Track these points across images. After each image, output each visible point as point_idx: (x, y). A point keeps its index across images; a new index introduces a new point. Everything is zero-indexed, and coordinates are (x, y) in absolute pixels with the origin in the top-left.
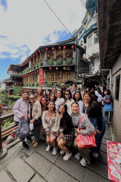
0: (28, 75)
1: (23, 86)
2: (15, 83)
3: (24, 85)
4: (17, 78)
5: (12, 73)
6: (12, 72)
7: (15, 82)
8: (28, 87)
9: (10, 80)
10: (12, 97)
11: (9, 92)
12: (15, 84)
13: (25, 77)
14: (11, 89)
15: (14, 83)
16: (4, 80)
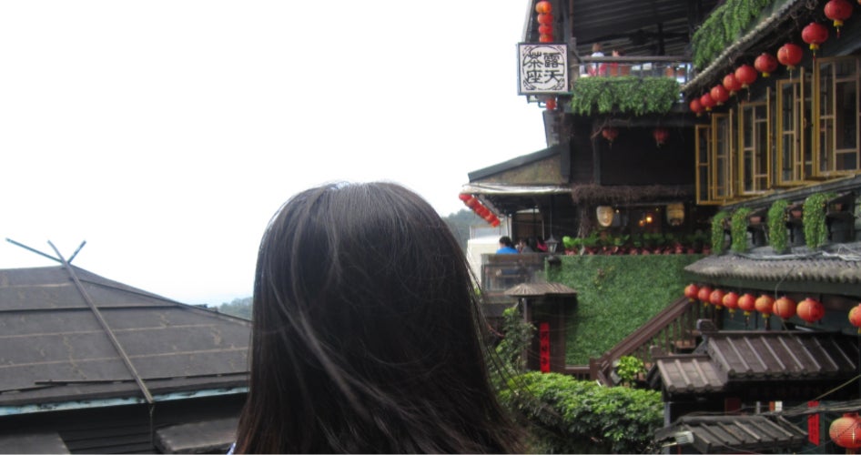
0: (759, 62)
1: (701, 248)
2: (605, 203)
3: (717, 221)
4: (622, 133)
5: (562, 69)
6: (563, 59)
7: (594, 187)
8: (765, 263)
9: (541, 169)
10: (550, 399)
11: (526, 325)
12: (604, 217)
13: (728, 103)
14: (553, 289)
15: (591, 205)
16: (476, 177)
